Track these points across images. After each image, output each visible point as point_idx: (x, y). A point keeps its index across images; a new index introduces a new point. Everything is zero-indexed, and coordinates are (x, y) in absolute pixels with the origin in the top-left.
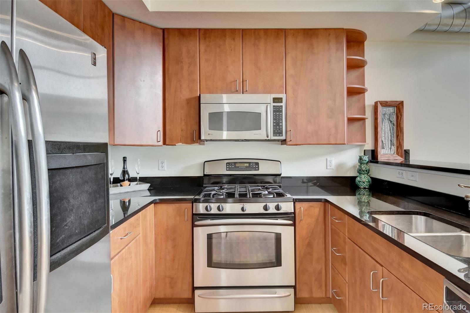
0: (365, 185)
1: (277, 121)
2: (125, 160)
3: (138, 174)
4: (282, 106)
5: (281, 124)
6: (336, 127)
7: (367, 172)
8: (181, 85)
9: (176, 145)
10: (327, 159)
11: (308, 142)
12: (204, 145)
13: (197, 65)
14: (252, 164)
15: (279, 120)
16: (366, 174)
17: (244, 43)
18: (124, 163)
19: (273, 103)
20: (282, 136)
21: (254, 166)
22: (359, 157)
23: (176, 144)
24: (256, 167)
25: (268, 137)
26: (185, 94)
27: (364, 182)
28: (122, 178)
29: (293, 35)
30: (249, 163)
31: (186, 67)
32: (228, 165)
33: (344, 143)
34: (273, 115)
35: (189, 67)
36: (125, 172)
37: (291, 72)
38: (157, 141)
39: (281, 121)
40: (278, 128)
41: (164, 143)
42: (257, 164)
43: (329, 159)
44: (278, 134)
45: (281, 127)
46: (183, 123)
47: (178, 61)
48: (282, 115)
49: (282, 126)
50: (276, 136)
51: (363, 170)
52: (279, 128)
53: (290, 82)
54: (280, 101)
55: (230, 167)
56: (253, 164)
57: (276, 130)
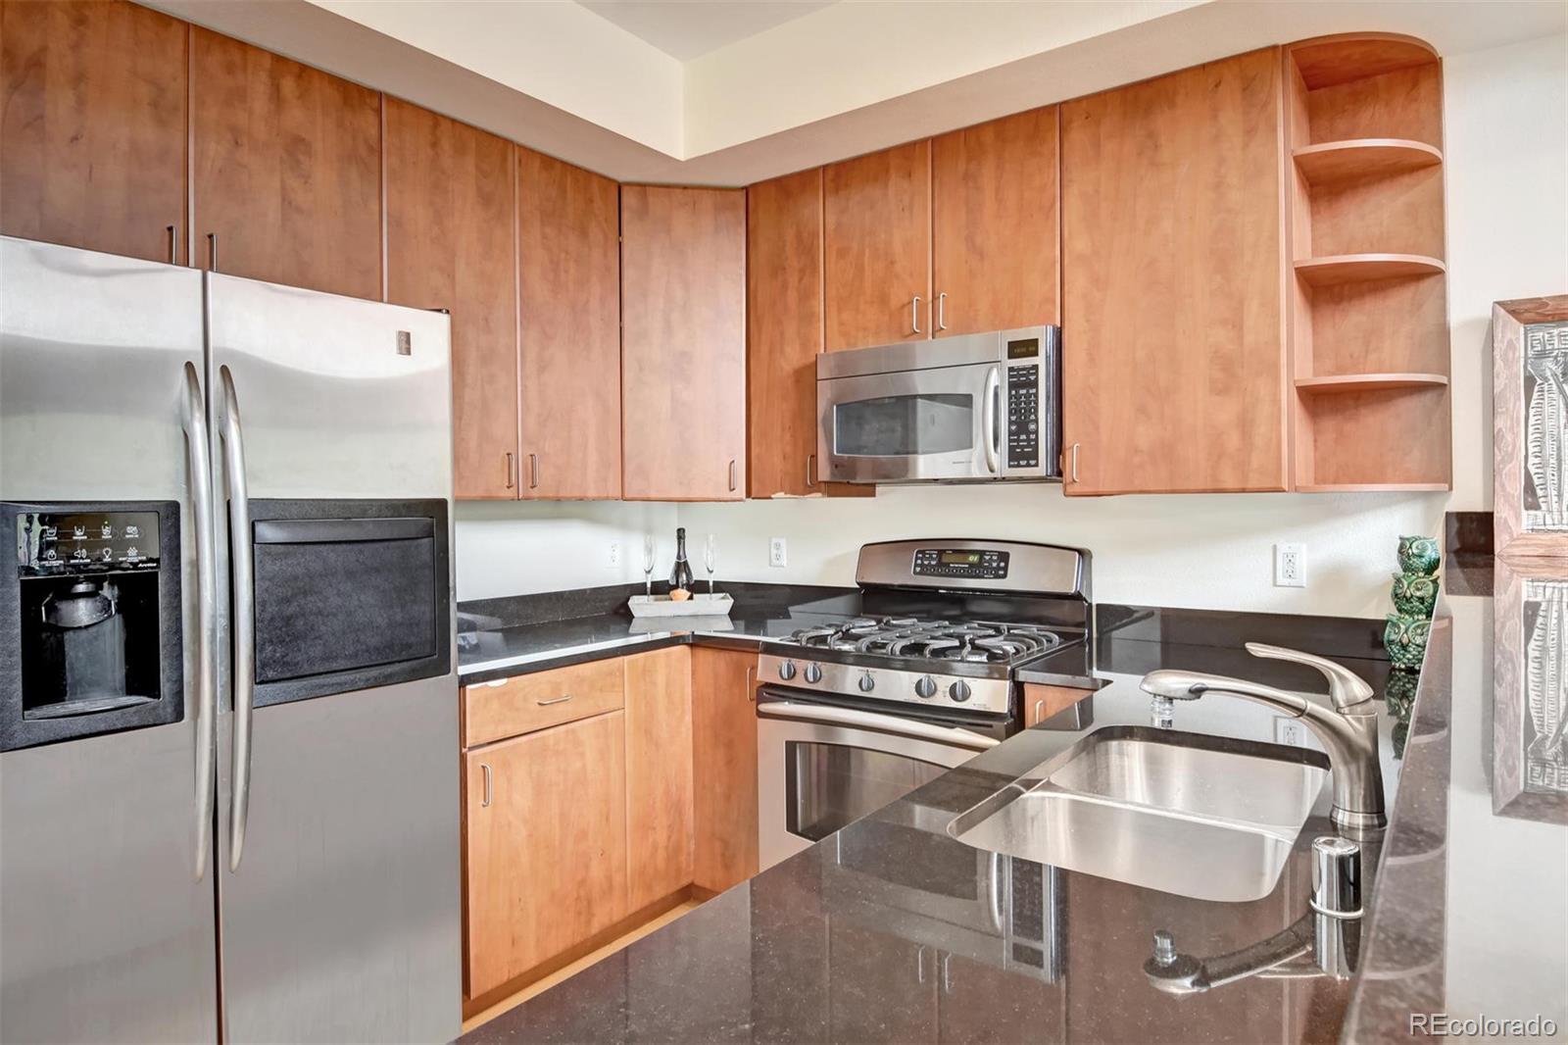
0: (1409, 656)
1: (1020, 417)
2: (681, 534)
3: (711, 572)
4: (1036, 367)
5: (1032, 427)
6: (1245, 425)
7: (1422, 603)
8: (782, 334)
9: (770, 498)
10: (1275, 548)
11: (1138, 485)
12: (874, 496)
13: (819, 272)
14: (987, 558)
15: (1027, 414)
16: (1420, 612)
17: (937, 182)
18: (679, 544)
19: (1010, 357)
20: (1036, 465)
21: (995, 565)
22: (1398, 542)
23: (773, 496)
24: (999, 568)
25: (992, 471)
26: (792, 358)
27: (1404, 647)
28: (673, 582)
29: (1087, 118)
30: (982, 553)
31: (793, 280)
32: (921, 559)
33: (1276, 486)
34: (1010, 398)
35: (800, 280)
36: (682, 567)
37: (1078, 244)
38: (728, 487)
39: (1033, 417)
40: (1023, 441)
41: (749, 494)
42: (1004, 557)
43: (1283, 548)
44: (1023, 460)
45: (1033, 437)
46: (788, 437)
47: (778, 269)
48: (1036, 395)
49: (1036, 432)
50: (1019, 466)
51: (1404, 596)
52: (1028, 440)
53: (1077, 280)
54: (1032, 349)
55: (926, 563)
56: (992, 556)
57: (1018, 447)
